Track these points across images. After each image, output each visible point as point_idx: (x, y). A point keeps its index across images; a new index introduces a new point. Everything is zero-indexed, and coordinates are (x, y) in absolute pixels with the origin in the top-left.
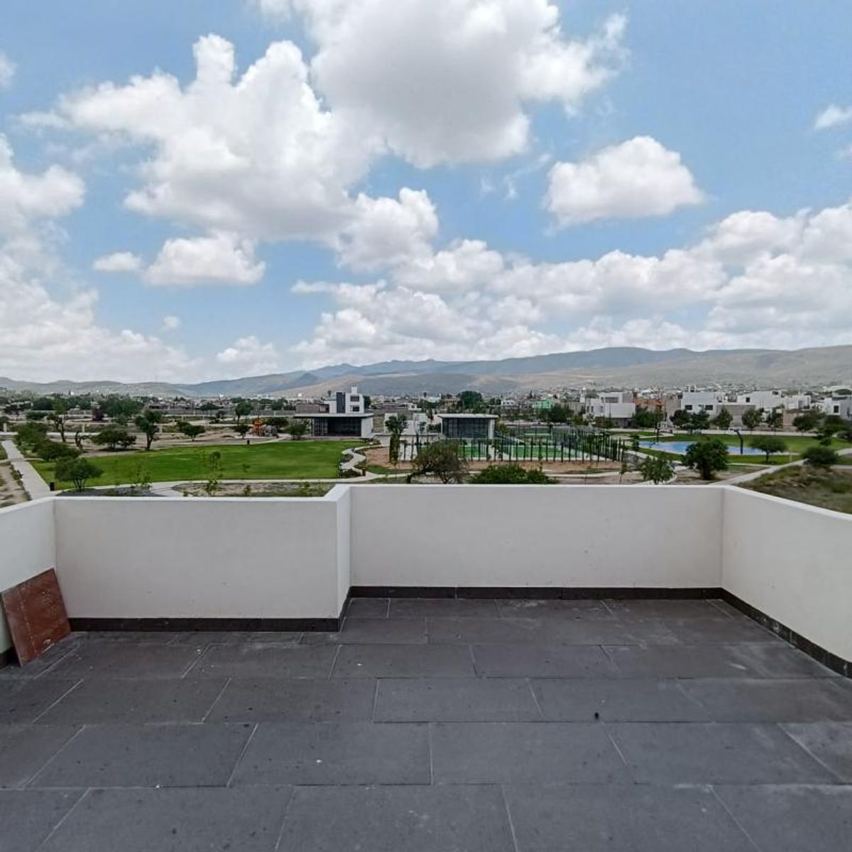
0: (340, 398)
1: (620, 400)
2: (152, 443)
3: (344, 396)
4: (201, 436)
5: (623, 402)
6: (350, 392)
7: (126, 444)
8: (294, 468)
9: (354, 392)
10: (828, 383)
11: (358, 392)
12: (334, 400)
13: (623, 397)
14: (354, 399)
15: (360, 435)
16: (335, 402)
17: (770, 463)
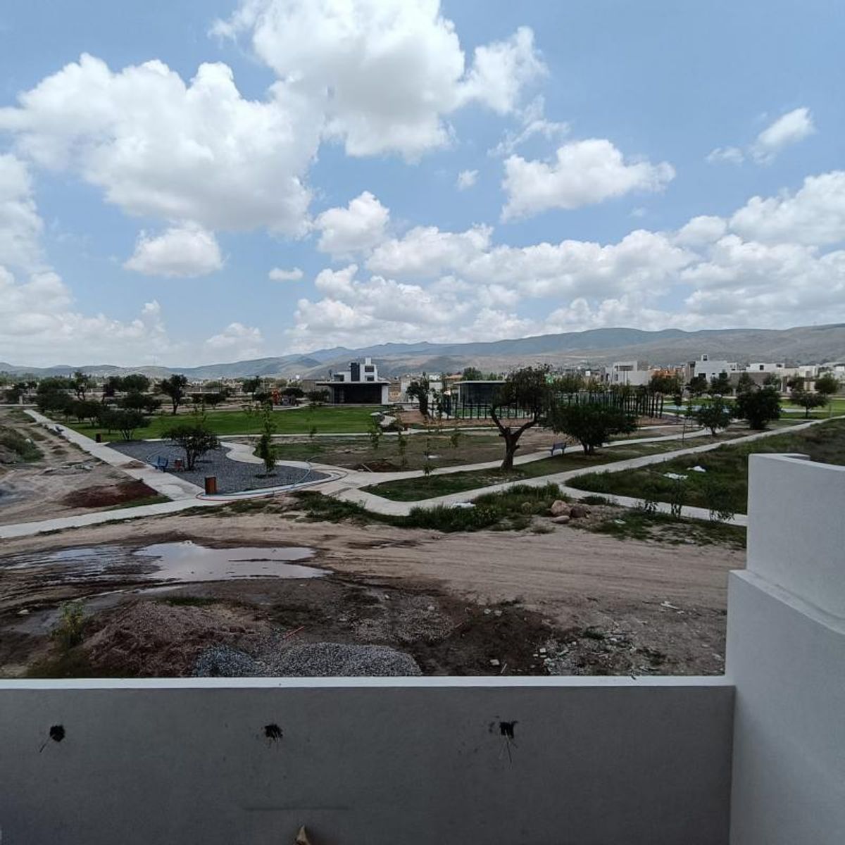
0: (355, 369)
1: (635, 367)
2: (178, 407)
3: (359, 366)
4: (220, 406)
5: (638, 369)
6: (364, 363)
7: (151, 410)
8: (334, 426)
9: (368, 363)
10: (820, 361)
11: (372, 363)
12: (348, 371)
13: (638, 365)
14: (369, 369)
15: (381, 402)
16: (350, 373)
17: (811, 418)
